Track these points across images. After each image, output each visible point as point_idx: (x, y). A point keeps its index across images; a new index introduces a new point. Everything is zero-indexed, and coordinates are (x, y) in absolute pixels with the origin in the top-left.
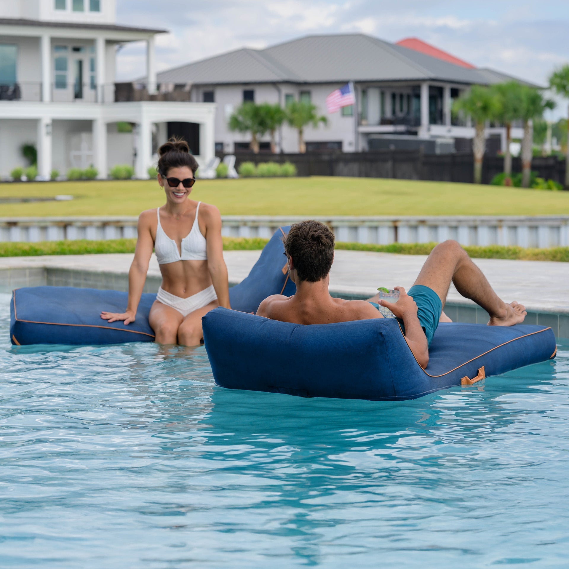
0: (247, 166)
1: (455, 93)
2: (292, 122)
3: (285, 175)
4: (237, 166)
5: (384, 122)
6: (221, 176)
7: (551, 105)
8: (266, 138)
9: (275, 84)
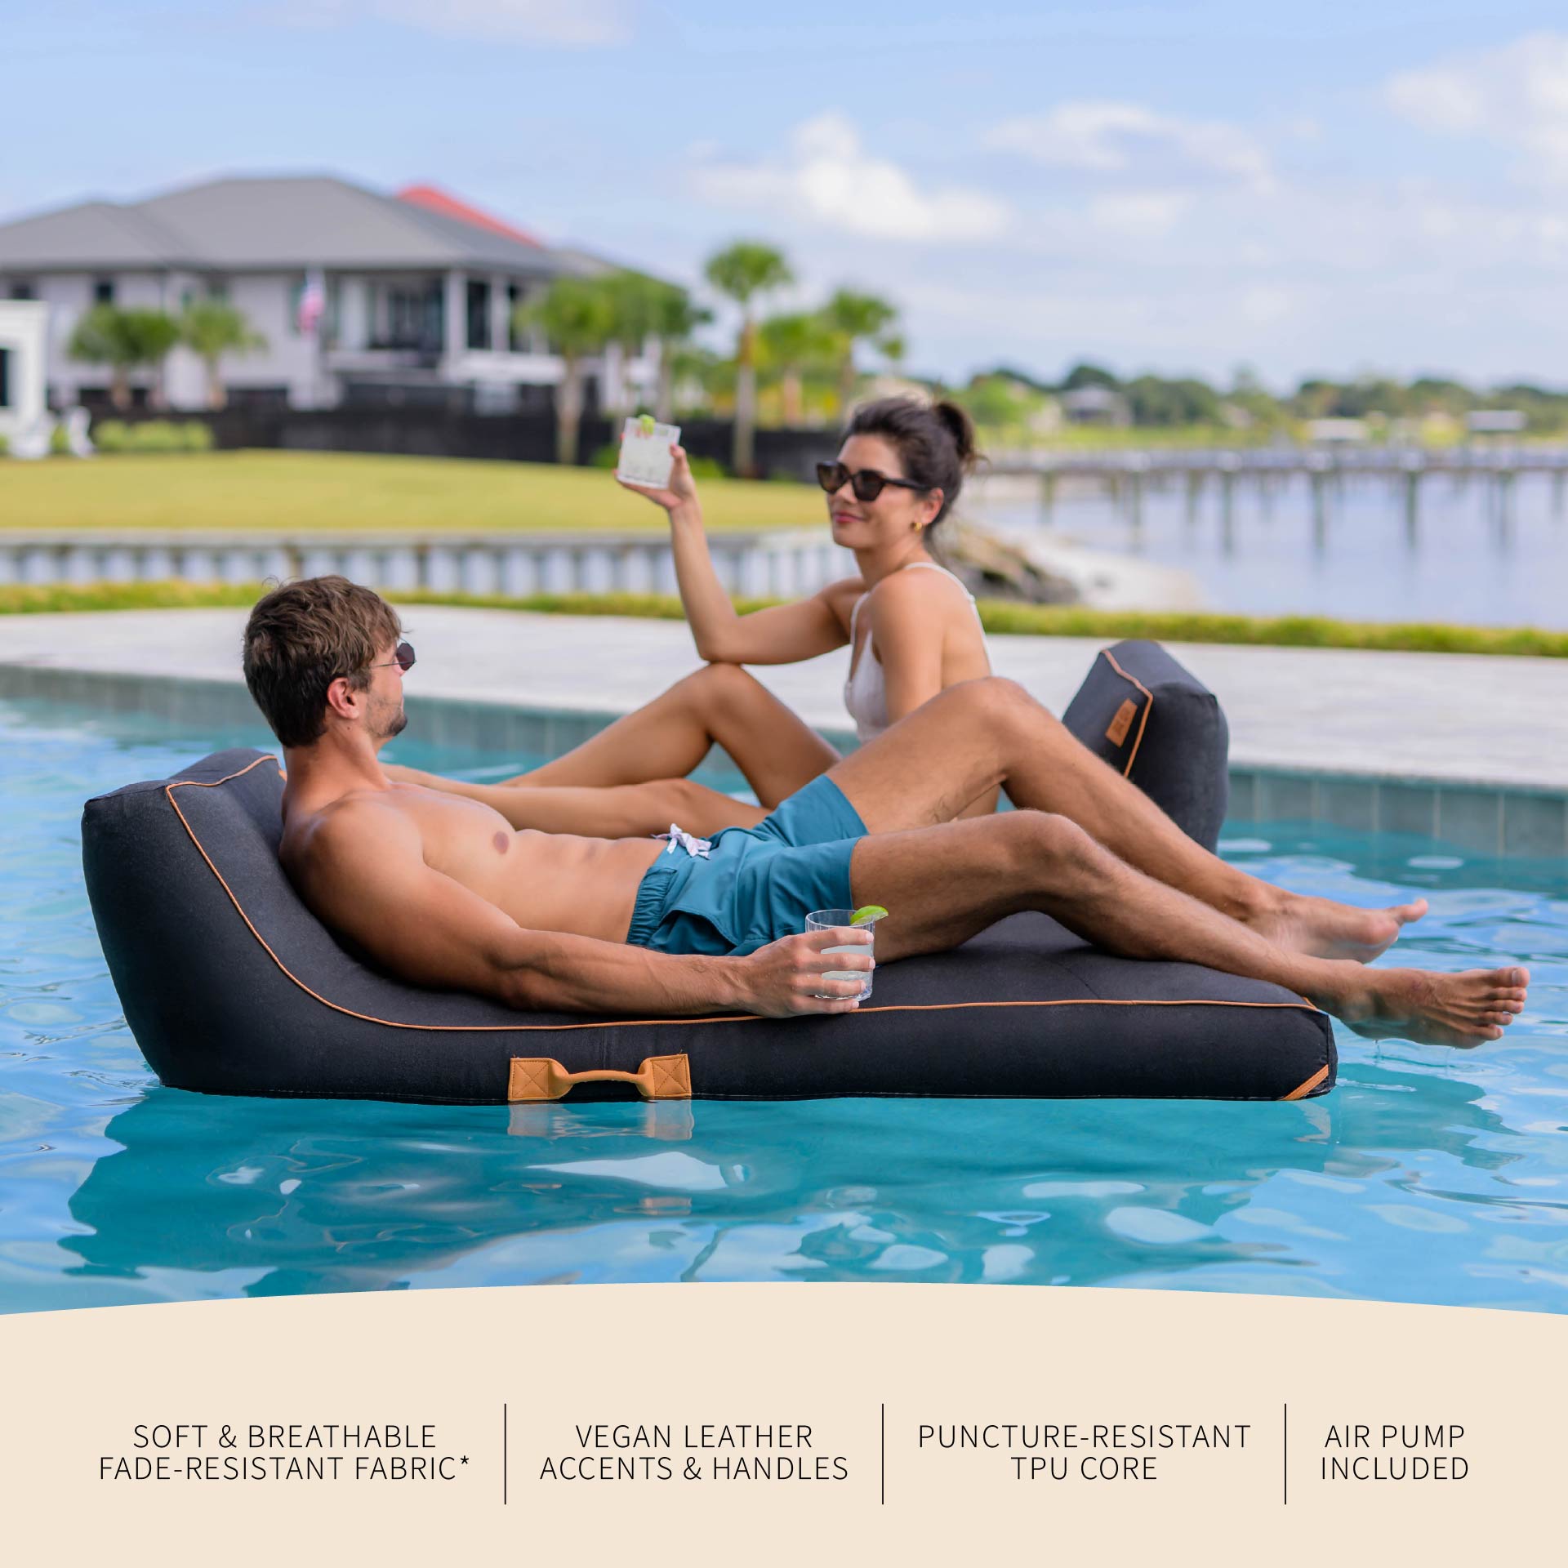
0: (112, 432)
1: (513, 293)
2: (197, 344)
3: (187, 450)
4: (91, 432)
5: (375, 345)
6: (59, 451)
7: (706, 317)
8: (141, 375)
9: (159, 272)
